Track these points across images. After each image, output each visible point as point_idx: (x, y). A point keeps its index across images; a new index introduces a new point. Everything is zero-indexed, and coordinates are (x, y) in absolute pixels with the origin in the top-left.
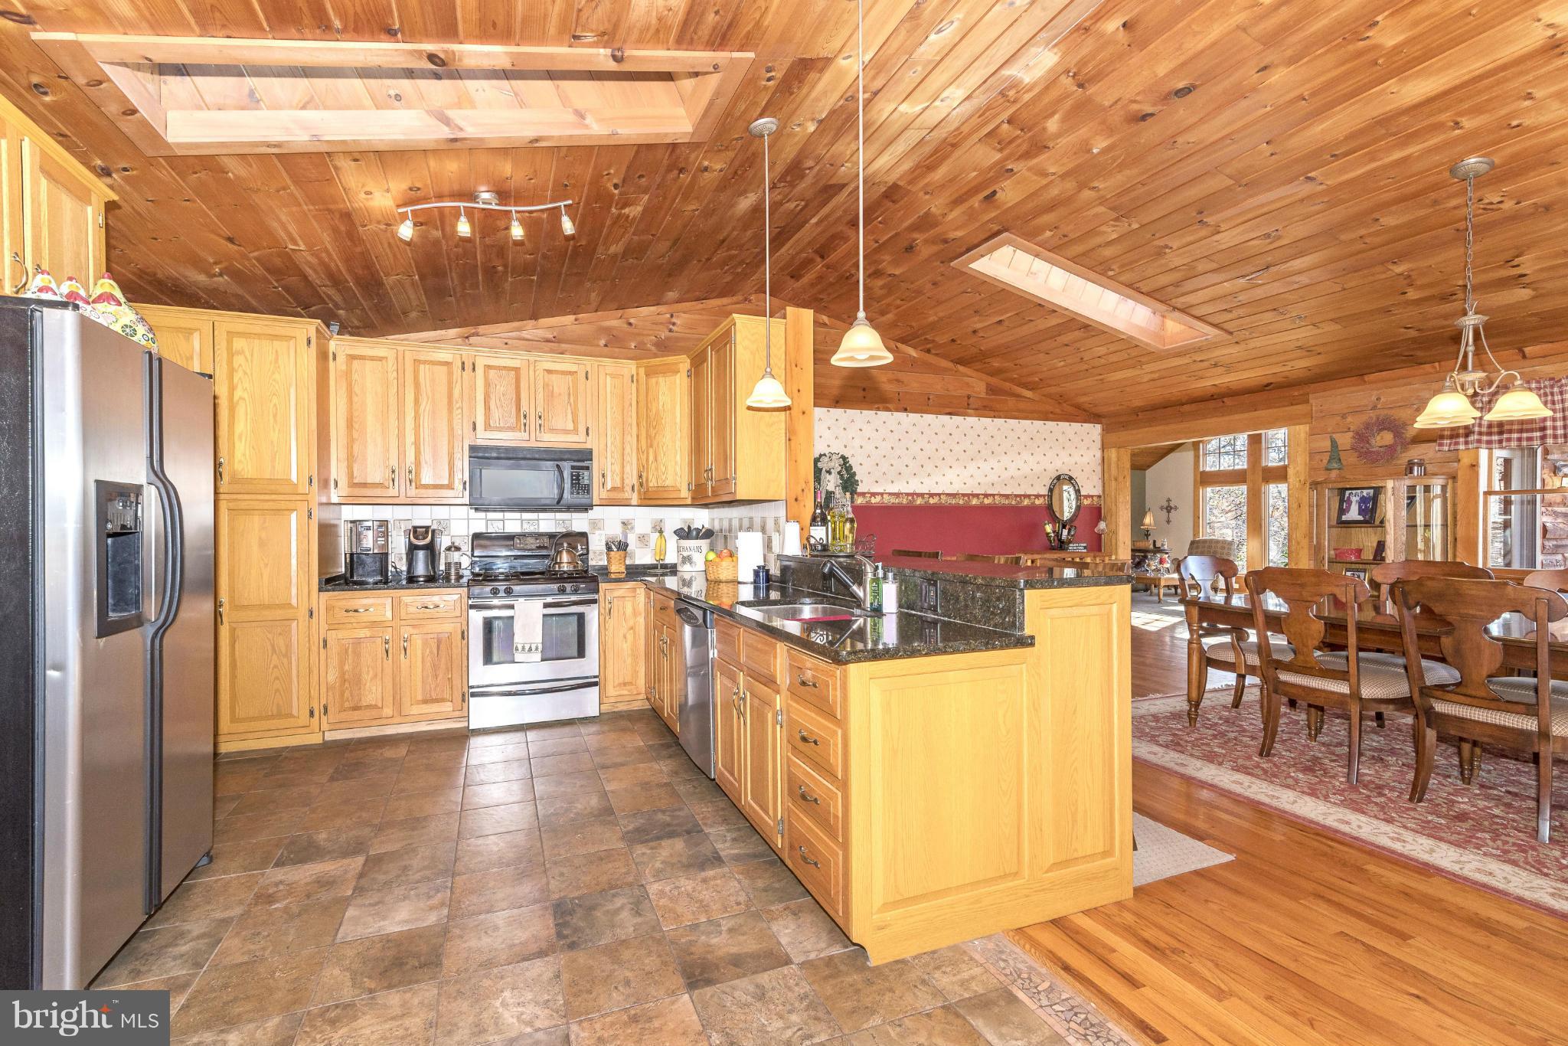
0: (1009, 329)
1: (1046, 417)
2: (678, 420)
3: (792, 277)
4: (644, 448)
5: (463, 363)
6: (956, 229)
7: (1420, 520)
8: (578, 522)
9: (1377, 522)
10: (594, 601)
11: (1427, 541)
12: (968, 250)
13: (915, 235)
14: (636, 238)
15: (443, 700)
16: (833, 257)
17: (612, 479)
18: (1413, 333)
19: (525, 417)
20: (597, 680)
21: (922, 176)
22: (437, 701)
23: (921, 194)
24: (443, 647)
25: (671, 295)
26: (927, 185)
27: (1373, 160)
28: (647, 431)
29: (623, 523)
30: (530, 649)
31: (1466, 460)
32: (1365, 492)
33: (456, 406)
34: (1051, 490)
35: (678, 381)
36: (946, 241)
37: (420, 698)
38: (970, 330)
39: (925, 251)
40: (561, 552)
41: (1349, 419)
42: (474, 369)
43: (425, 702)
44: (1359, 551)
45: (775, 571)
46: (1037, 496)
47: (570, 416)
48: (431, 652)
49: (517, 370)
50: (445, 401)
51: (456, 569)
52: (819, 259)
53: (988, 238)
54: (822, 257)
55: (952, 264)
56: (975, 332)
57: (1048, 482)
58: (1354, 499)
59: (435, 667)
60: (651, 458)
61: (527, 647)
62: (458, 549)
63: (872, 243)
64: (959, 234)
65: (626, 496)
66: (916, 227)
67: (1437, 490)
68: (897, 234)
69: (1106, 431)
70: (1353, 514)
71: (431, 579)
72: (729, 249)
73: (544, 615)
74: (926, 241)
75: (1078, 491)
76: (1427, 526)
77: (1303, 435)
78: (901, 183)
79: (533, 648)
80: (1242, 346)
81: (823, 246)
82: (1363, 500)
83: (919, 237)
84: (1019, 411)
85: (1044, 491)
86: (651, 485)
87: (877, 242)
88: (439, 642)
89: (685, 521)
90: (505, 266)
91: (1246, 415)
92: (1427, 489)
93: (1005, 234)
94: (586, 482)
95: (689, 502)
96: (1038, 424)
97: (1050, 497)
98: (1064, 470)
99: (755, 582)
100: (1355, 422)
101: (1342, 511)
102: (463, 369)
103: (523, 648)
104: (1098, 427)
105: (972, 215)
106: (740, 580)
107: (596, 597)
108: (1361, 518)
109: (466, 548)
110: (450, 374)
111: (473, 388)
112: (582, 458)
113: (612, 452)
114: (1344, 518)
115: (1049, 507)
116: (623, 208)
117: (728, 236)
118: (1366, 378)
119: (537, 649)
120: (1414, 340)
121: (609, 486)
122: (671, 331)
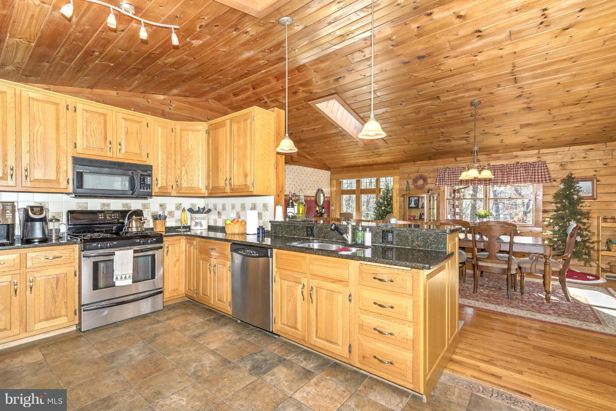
0: (317, 132)
1: (315, 167)
2: (200, 155)
3: (234, 95)
4: (179, 166)
5: (67, 106)
6: (318, 89)
7: (432, 207)
8: (135, 204)
9: (420, 206)
10: (161, 248)
11: (433, 213)
12: (318, 98)
13: (300, 88)
14: (185, 57)
15: (60, 316)
16: (259, 90)
17: (162, 182)
18: (434, 150)
19: (110, 143)
20: (161, 290)
21: (317, 64)
22: (55, 318)
23: (313, 71)
24: (60, 283)
25: (175, 91)
26: (317, 68)
27: (456, 95)
28: (181, 159)
29: (161, 205)
30: (126, 278)
31: (442, 189)
32: (416, 198)
33: (62, 131)
34: (316, 194)
35: (200, 135)
36: (311, 93)
37: (42, 317)
38: (302, 130)
39: (301, 95)
40: (132, 221)
41: (411, 175)
42: (75, 111)
43: (46, 319)
44: (415, 216)
45: (269, 228)
46: (312, 197)
47: (138, 146)
48: (52, 287)
49: (105, 115)
50: (54, 127)
51: (56, 233)
52: (251, 89)
53: (328, 95)
54: (254, 89)
55: (309, 103)
56: (302, 131)
57: (315, 191)
58: (413, 200)
59: (54, 297)
60: (184, 172)
61: (124, 277)
62: (58, 220)
63: (280, 87)
64: (318, 91)
65: (169, 191)
66: (302, 85)
67: (436, 198)
68: (293, 86)
69: (332, 174)
70: (413, 205)
71: (45, 240)
72: (219, 75)
73: (134, 257)
74: (303, 92)
75: (324, 195)
76: (433, 209)
77: (398, 180)
78: (307, 65)
79: (127, 276)
80: (389, 148)
81: (257, 84)
82: (415, 201)
83: (301, 89)
84: (307, 164)
85: (314, 195)
86: (183, 186)
87: (282, 87)
88: (58, 280)
89: (192, 205)
90: (101, 53)
91: (379, 172)
92: (433, 197)
93: (336, 95)
94: (149, 183)
95: (206, 195)
96: (313, 169)
97: (316, 197)
98: (320, 187)
99: (258, 233)
100: (413, 176)
101: (409, 204)
102: (67, 109)
103: (121, 277)
104: (329, 172)
105: (327, 84)
106: (247, 233)
107: (162, 245)
108: (415, 206)
109: (64, 219)
110: (57, 111)
111: (74, 122)
112: (147, 170)
113: (162, 168)
114: (410, 206)
115: (316, 201)
116: (193, 40)
117: (226, 68)
118: (416, 163)
119: (130, 277)
120: (433, 153)
121: (159, 185)
122: (170, 109)
